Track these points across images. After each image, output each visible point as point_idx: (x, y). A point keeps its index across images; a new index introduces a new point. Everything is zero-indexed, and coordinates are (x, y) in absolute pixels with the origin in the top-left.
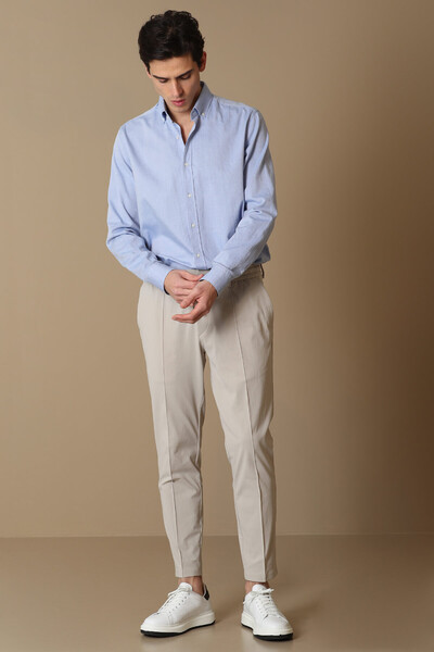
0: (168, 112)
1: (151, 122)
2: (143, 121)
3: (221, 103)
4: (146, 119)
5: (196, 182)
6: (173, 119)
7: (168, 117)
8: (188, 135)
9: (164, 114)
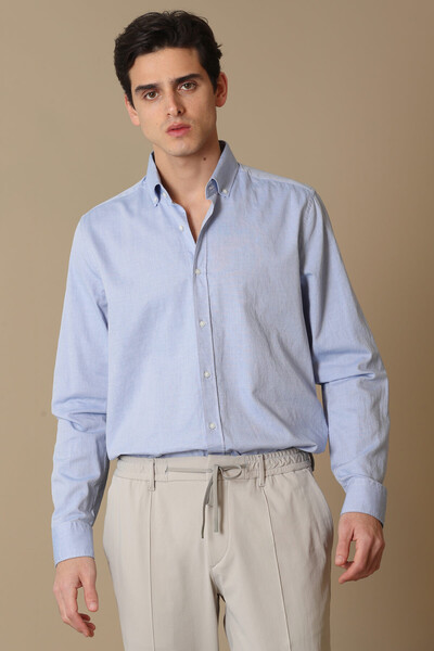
0: (163, 186)
1: (134, 207)
2: (121, 207)
3: (254, 175)
4: (126, 204)
5: (214, 302)
6: (174, 197)
7: (164, 193)
8: (200, 226)
9: (157, 190)
